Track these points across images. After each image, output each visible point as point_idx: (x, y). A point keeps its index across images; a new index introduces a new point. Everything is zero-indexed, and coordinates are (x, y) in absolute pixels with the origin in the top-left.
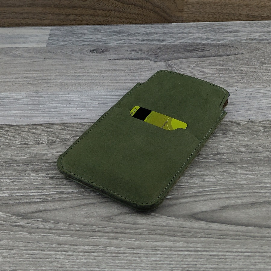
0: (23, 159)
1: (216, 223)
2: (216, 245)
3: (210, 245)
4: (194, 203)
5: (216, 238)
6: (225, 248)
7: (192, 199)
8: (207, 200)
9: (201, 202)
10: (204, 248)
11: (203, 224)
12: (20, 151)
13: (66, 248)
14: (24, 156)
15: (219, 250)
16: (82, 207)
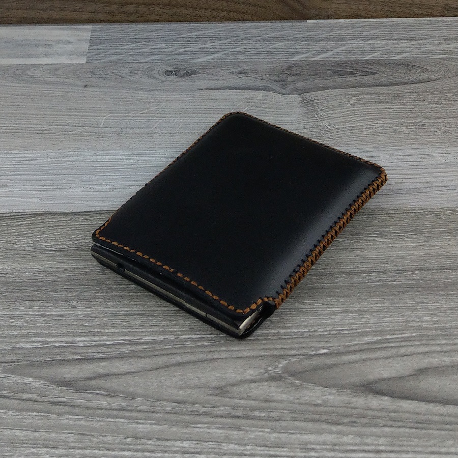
0: (61, 277)
1: (408, 399)
2: (412, 441)
3: (401, 441)
4: (368, 363)
5: (410, 428)
6: (428, 446)
7: (364, 356)
8: (391, 357)
9: (381, 362)
10: (392, 445)
11: (386, 402)
12: (55, 263)
13: (151, 445)
14: (63, 272)
15: (418, 449)
16: (173, 369)
